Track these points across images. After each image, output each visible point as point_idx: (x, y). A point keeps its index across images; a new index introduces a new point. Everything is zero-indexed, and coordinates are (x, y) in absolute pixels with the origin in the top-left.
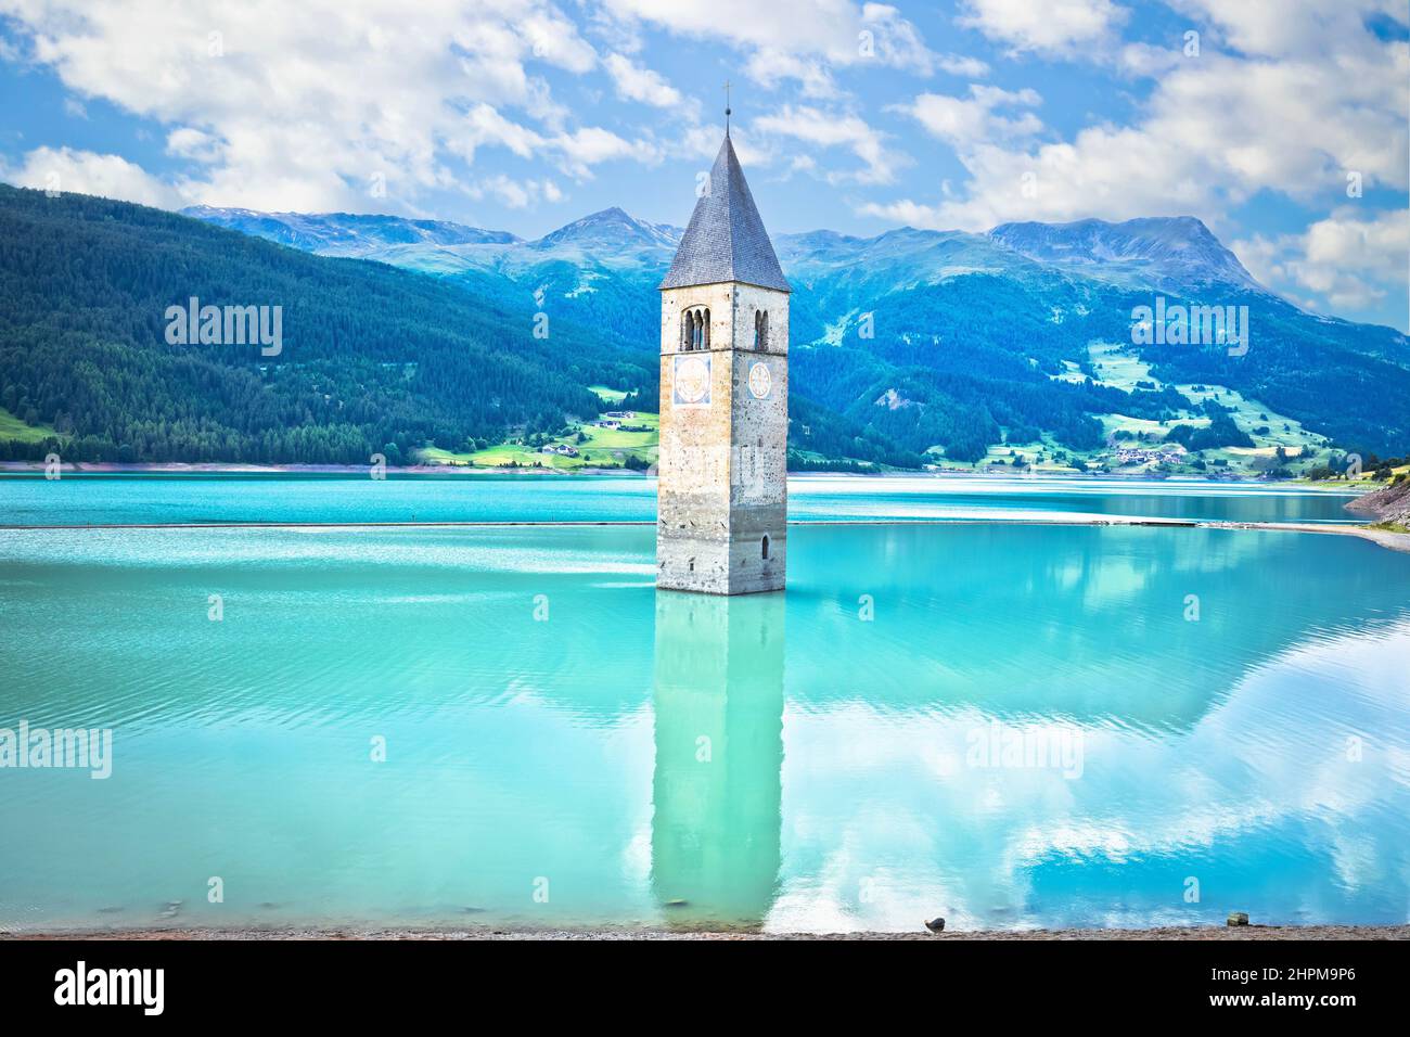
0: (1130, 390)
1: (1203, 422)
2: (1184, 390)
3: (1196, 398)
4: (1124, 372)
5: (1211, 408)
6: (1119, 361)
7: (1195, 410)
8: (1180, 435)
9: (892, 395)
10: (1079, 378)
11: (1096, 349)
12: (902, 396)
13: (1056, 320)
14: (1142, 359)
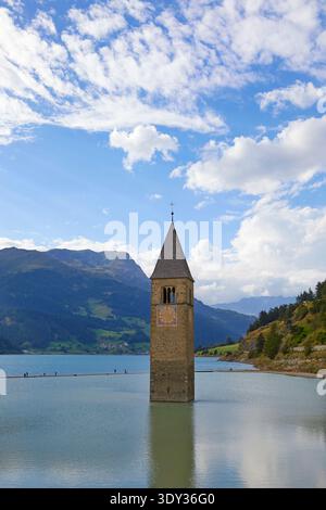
0: (104, 319)
1: (133, 332)
2: (125, 319)
3: (129, 322)
4: (102, 311)
5: (135, 326)
6: (100, 307)
7: (130, 328)
8: (125, 338)
9: (8, 319)
10: (85, 314)
11: (91, 301)
12: (12, 320)
13: (75, 289)
14: (109, 306)
